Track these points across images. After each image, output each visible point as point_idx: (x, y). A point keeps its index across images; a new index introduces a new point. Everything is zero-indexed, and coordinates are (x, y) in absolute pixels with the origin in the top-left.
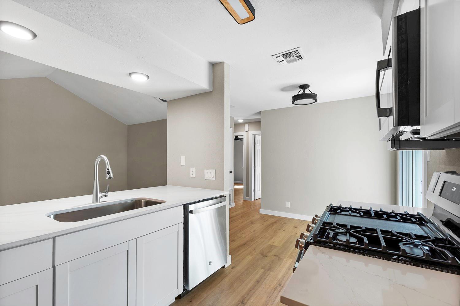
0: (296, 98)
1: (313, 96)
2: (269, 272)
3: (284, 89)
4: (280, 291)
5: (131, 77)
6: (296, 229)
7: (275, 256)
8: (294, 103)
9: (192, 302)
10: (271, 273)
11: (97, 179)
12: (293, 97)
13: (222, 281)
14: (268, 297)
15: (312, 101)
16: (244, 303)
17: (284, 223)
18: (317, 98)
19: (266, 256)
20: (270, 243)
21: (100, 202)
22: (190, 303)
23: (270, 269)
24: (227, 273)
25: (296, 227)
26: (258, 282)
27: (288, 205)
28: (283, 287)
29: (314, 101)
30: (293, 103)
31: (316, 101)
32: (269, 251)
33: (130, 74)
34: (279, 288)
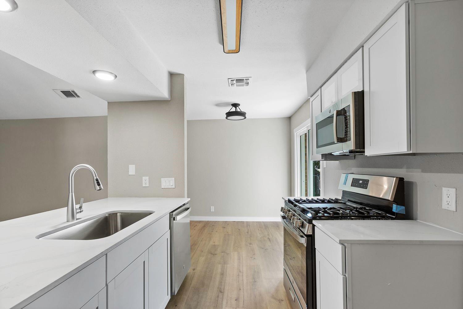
0: (229, 114)
1: (243, 114)
2: (226, 265)
3: (218, 105)
4: (243, 276)
5: (95, 75)
6: (225, 228)
7: (222, 252)
8: (228, 118)
9: (177, 306)
10: (228, 265)
11: (72, 192)
12: (226, 114)
13: (192, 281)
14: (238, 282)
15: (243, 118)
16: (222, 291)
17: (213, 226)
18: (246, 116)
19: (216, 254)
20: (211, 243)
21: (77, 219)
22: (176, 307)
23: (225, 263)
24: (192, 276)
25: (224, 228)
26: (222, 274)
27: (213, 209)
28: (243, 272)
29: (244, 118)
30: (226, 118)
31: (245, 118)
32: (215, 250)
33: (94, 72)
34: (241, 274)
